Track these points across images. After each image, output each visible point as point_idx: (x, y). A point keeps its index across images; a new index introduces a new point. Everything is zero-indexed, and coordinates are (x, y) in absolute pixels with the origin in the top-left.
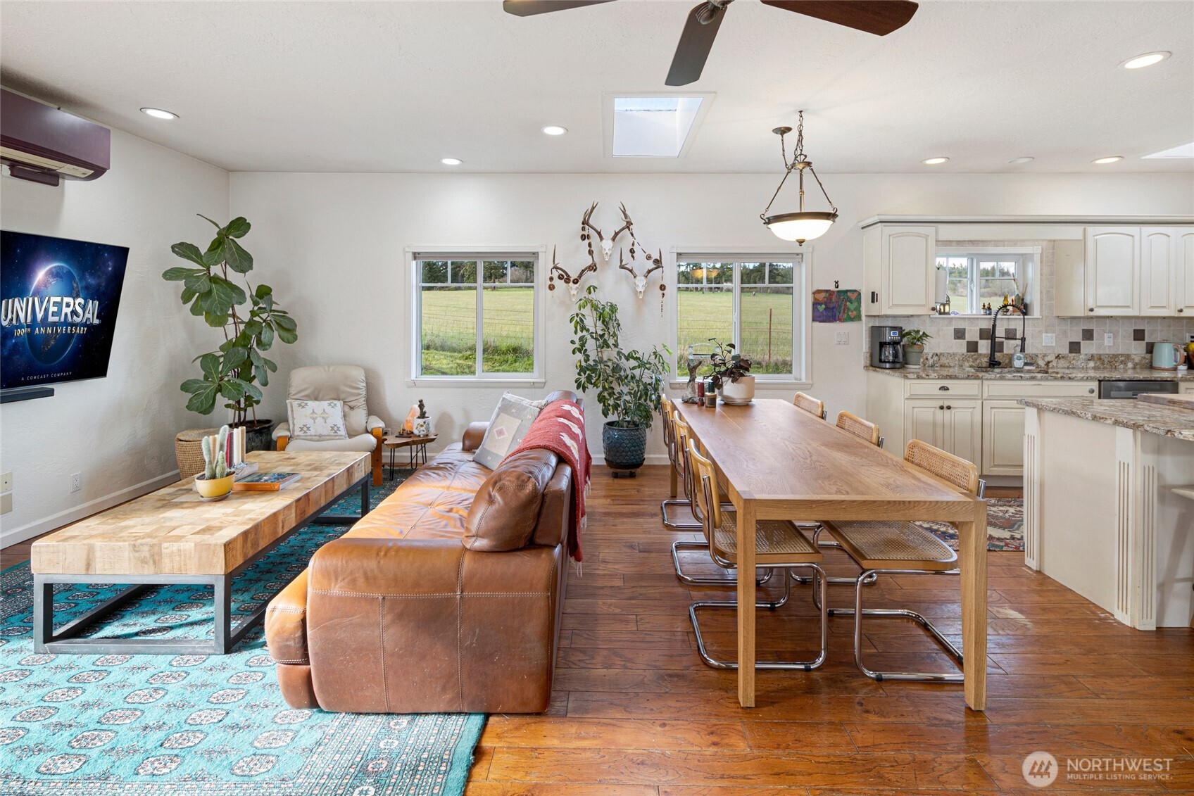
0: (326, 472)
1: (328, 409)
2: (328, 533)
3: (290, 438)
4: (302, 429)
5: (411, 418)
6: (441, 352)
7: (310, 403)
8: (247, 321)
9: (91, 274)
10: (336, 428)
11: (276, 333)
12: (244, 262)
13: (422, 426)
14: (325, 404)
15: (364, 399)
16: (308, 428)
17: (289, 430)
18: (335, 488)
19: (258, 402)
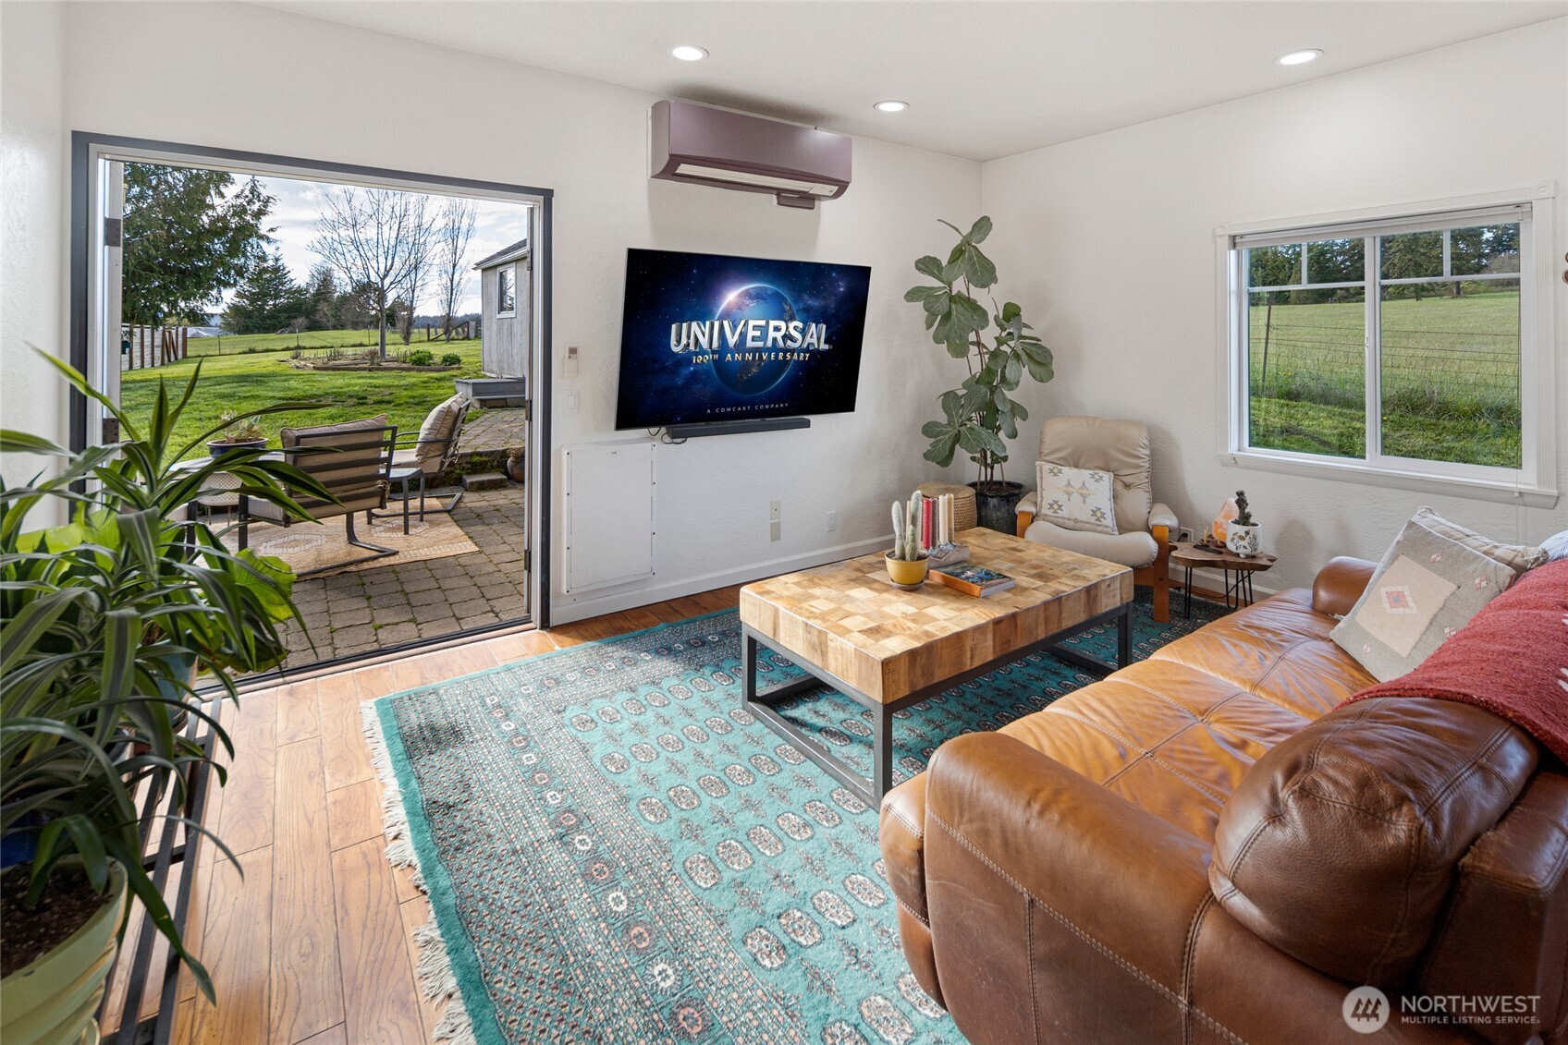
0: (1055, 586)
1: (1091, 484)
2: (1066, 678)
3: (1033, 518)
4: (1051, 506)
5: (1222, 520)
6: (1322, 406)
7: (1066, 470)
8: (992, 349)
9: (812, 296)
10: (1099, 514)
11: (1025, 370)
12: (984, 273)
13: (1242, 538)
14: (1086, 474)
15: (1146, 474)
16: (1060, 507)
17: (1036, 504)
18: (1064, 615)
19: (1005, 459)
